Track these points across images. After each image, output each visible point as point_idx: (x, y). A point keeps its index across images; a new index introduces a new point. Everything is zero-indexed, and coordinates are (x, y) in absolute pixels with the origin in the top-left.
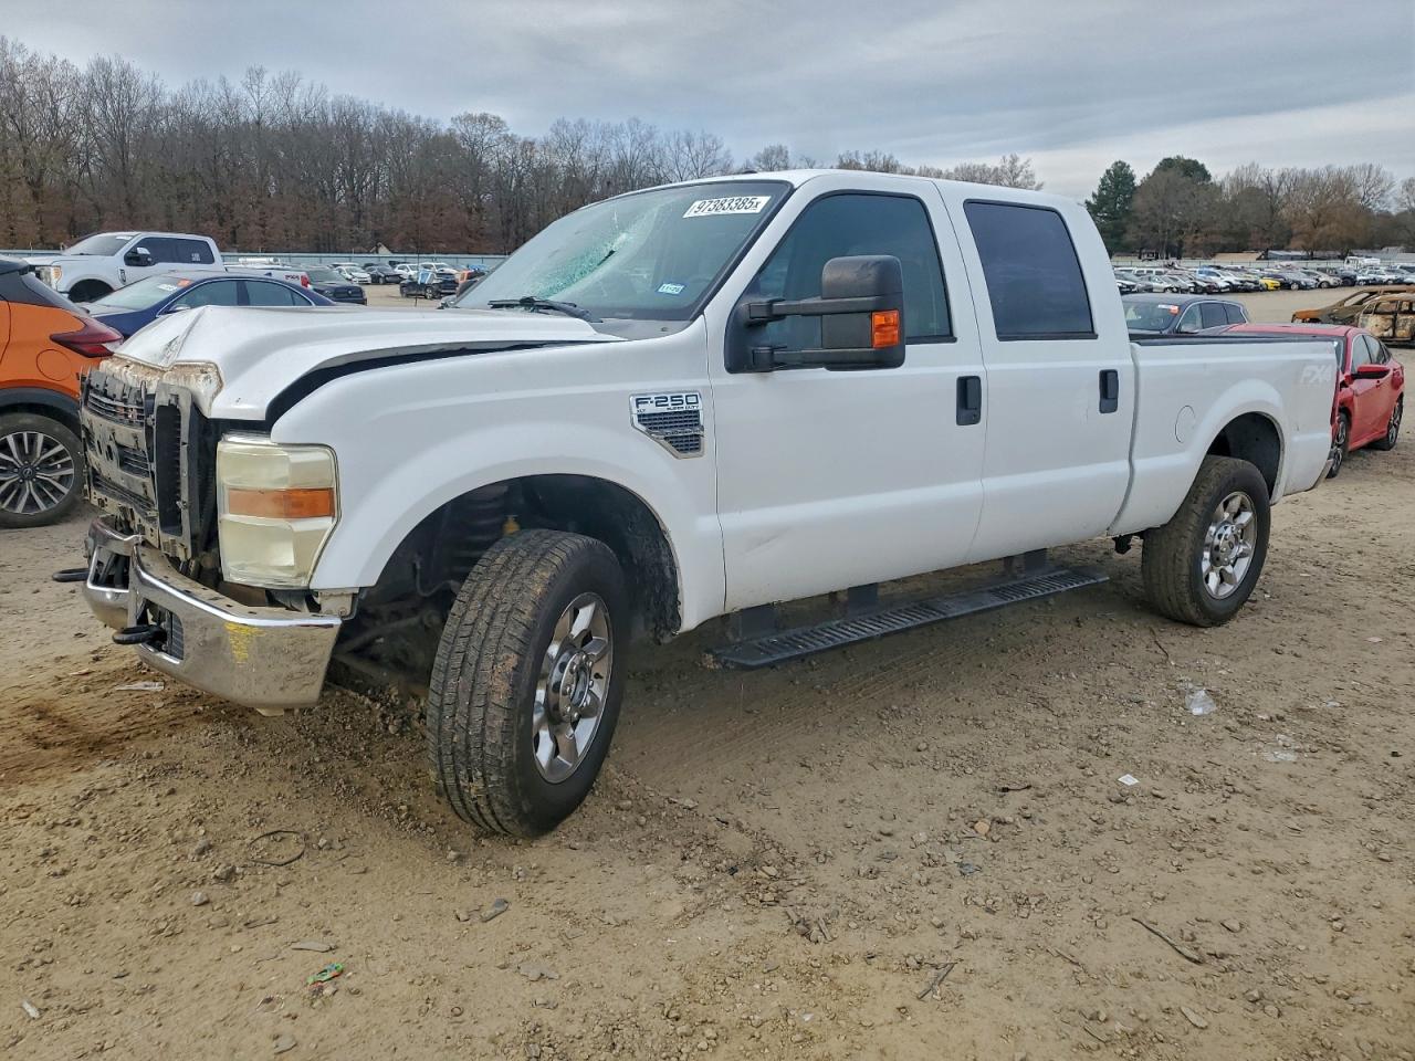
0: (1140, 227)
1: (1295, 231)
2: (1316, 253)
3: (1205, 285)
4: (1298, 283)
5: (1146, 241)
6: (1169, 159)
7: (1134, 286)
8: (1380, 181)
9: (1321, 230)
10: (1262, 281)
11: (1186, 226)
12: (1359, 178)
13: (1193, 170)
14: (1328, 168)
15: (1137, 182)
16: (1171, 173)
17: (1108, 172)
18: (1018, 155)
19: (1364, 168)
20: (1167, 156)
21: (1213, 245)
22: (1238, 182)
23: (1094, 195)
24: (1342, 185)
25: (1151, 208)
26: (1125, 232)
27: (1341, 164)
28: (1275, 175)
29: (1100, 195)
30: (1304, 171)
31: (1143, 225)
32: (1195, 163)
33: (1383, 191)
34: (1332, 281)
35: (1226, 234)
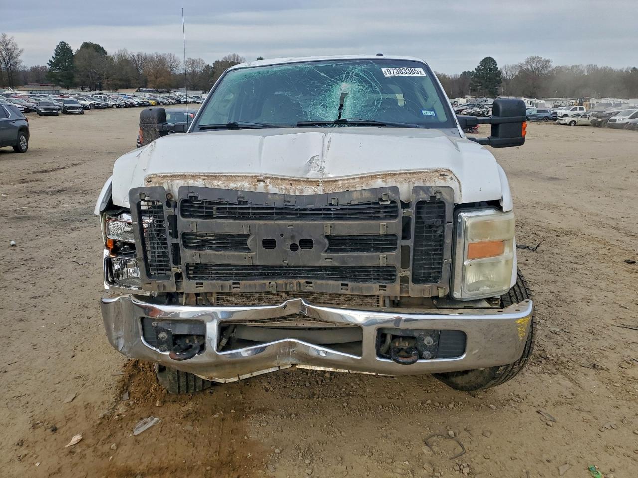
0: (80, 75)
1: (149, 80)
2: (159, 90)
3: (129, 103)
4: (163, 102)
5: (85, 82)
6: (86, 43)
7: (100, 104)
8: (176, 61)
9: (158, 80)
10: (150, 101)
11: (102, 75)
12: (168, 59)
13: (98, 49)
14: (156, 53)
15: (74, 53)
16: (90, 50)
17: (58, 46)
18: (6, 34)
19: (168, 55)
20: (85, 42)
21: (115, 85)
22: (120, 56)
23: (53, 58)
24: (162, 61)
25: (84, 66)
26: (73, 77)
27: (160, 52)
28: (135, 54)
29: (57, 57)
30: (145, 54)
31: (82, 74)
32: (99, 46)
33: (177, 65)
34: (173, 101)
35: (121, 80)
